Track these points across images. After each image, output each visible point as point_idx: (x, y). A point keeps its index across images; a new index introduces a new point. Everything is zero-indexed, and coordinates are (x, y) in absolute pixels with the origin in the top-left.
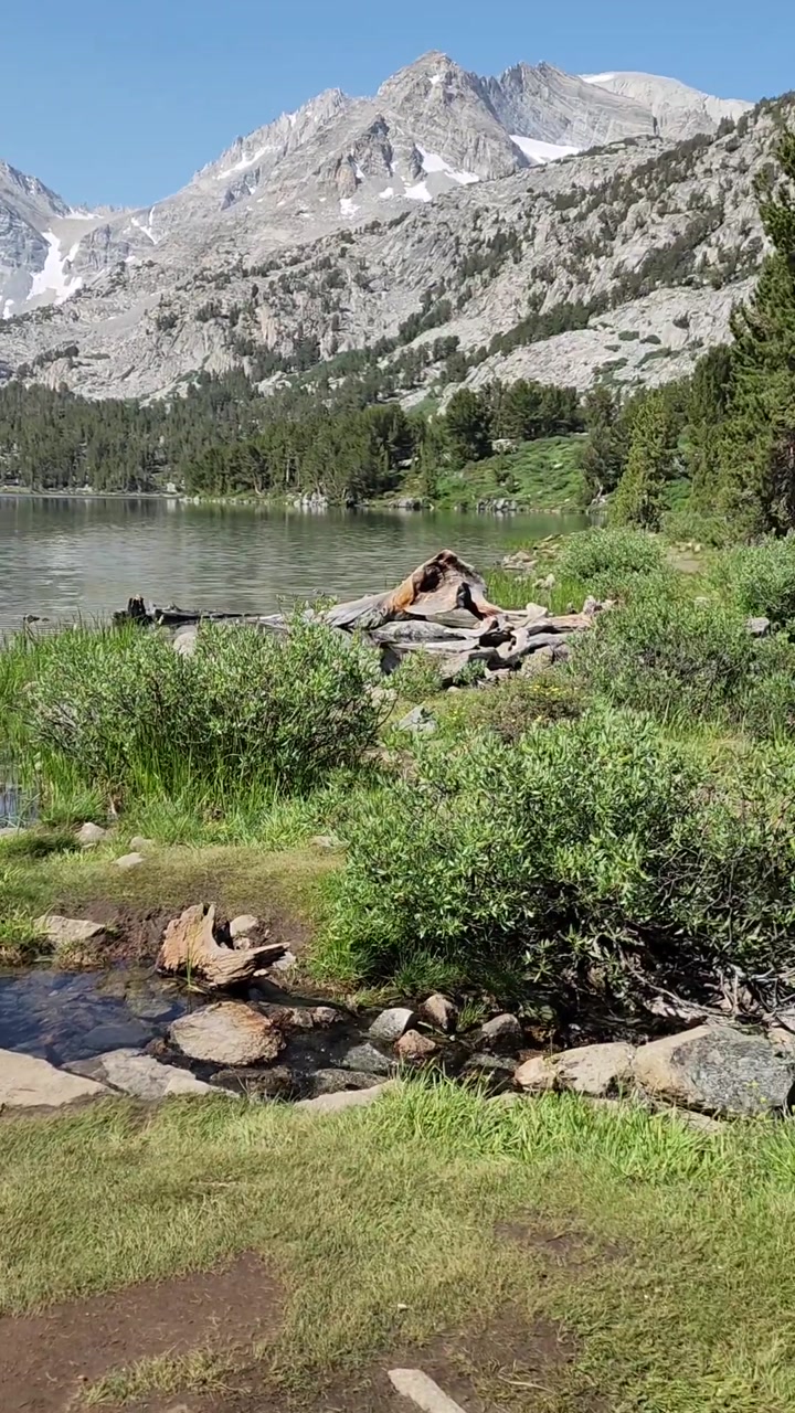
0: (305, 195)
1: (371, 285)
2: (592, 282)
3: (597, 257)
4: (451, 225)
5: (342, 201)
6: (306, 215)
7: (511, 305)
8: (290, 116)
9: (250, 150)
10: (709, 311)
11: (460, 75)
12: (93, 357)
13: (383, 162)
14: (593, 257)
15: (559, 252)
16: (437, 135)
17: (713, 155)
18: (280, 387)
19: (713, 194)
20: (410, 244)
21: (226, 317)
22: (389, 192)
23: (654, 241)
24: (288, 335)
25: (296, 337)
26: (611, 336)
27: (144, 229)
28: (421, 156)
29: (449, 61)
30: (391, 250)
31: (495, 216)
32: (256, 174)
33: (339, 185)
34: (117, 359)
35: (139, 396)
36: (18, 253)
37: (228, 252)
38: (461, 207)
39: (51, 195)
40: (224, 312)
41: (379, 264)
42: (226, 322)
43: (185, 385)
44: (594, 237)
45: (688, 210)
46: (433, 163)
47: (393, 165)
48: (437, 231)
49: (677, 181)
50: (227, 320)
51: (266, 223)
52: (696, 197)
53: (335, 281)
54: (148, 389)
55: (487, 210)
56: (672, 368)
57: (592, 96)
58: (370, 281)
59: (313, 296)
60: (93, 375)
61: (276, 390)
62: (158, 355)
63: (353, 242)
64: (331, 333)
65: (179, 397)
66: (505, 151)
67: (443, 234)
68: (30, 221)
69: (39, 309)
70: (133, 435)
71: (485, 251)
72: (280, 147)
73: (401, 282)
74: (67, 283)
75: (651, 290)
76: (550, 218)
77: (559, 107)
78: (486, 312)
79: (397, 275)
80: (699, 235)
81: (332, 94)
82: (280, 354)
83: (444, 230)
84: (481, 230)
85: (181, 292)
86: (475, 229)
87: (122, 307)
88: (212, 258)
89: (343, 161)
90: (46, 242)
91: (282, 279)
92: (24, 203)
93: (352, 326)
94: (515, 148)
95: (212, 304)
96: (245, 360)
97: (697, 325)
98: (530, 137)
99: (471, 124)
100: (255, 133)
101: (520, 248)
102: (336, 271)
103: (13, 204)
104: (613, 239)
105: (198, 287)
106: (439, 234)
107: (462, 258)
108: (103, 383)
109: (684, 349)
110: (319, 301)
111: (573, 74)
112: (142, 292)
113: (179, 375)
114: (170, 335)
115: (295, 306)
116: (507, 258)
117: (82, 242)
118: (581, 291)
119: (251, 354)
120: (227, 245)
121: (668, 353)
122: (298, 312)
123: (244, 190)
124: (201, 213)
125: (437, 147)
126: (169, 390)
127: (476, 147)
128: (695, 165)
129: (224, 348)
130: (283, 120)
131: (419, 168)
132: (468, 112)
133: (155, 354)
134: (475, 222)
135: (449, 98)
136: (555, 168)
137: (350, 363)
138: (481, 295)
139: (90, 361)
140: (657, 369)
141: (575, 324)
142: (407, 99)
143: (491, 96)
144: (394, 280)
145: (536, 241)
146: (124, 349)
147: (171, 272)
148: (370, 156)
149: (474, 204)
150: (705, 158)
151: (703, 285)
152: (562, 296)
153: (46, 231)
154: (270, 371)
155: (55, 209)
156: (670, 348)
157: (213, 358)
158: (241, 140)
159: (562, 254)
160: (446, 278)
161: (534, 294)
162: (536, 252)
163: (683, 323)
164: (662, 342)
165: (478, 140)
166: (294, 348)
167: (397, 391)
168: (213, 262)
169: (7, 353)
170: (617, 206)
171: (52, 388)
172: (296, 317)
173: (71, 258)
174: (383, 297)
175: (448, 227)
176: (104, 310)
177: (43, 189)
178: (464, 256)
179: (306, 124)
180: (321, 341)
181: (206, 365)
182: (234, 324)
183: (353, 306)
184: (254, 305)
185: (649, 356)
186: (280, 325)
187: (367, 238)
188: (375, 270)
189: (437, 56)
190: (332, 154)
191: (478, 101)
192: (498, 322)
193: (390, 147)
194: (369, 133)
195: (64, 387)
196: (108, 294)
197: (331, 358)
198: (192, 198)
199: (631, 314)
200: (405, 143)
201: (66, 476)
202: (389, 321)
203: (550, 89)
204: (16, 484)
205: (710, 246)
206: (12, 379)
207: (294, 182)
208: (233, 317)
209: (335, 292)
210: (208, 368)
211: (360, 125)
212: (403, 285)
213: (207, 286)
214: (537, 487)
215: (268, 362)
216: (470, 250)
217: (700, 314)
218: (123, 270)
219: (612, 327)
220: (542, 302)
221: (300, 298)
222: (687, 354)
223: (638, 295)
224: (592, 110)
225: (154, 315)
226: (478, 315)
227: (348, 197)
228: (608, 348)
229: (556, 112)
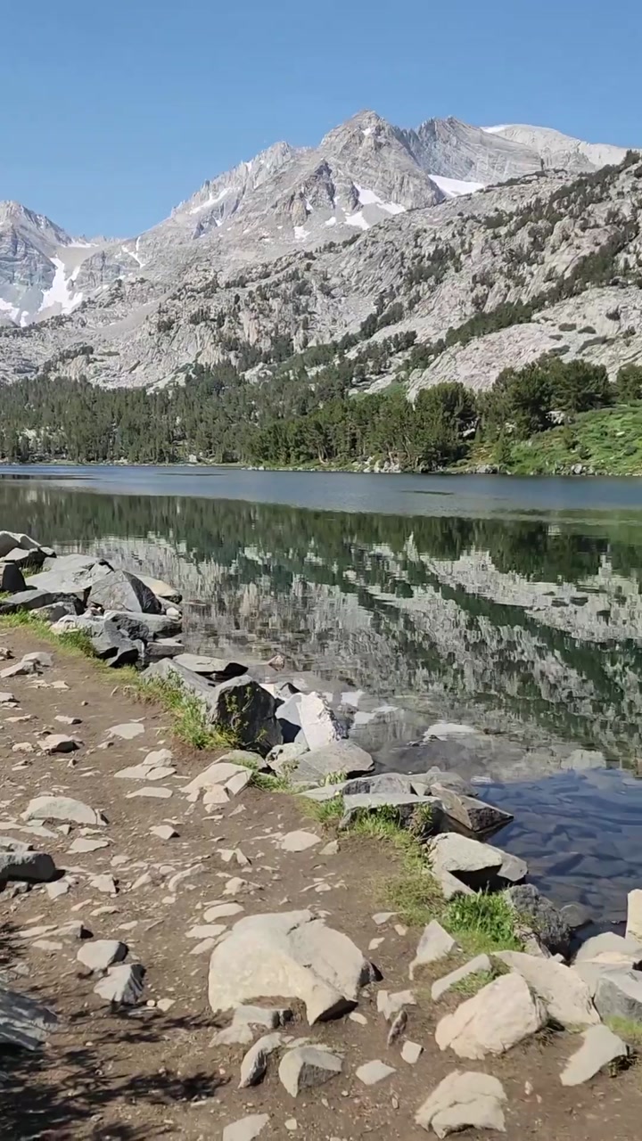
0: (266, 224)
1: (333, 292)
2: (527, 285)
3: (530, 264)
4: (396, 244)
5: (295, 228)
6: (267, 240)
7: (456, 306)
8: (247, 164)
9: (216, 191)
10: (636, 305)
11: (387, 128)
12: (104, 354)
13: (328, 197)
14: (526, 265)
15: (494, 262)
16: (370, 176)
17: (624, 181)
18: (263, 375)
19: (626, 212)
20: (362, 259)
21: (213, 320)
22: (333, 221)
23: (578, 251)
24: (267, 334)
25: (273, 335)
26: (552, 328)
27: (132, 254)
28: (357, 191)
29: (378, 118)
30: (347, 265)
31: (433, 235)
32: (220, 210)
33: (293, 216)
34: (125, 355)
35: (145, 385)
36: (31, 275)
37: (205, 271)
38: (403, 229)
39: (57, 229)
40: (212, 316)
41: (338, 275)
42: (214, 324)
43: (182, 376)
44: (525, 249)
45: (606, 225)
46: (367, 197)
47: (335, 199)
48: (385, 248)
49: (594, 203)
50: (215, 323)
51: (235, 246)
52: (613, 215)
53: (303, 290)
54: (151, 379)
55: (425, 231)
56: (610, 353)
57: (491, 143)
58: (331, 290)
59: (286, 302)
60: (107, 369)
61: (259, 378)
62: (159, 352)
63: (314, 259)
64: (302, 331)
65: (178, 385)
66: (424, 187)
67: (390, 250)
68: (40, 249)
69: (53, 318)
70: (155, 416)
71: (427, 263)
72: (239, 188)
73: (357, 289)
74: (71, 298)
75: (582, 290)
76: (482, 236)
77: (464, 151)
78: (436, 312)
79: (353, 284)
80: (618, 245)
81: (280, 146)
82: (261, 348)
83: (390, 247)
84: (421, 247)
85: (176, 301)
86: (416, 246)
87: (120, 315)
88: (192, 275)
89: (295, 197)
90: (54, 266)
91: (259, 288)
92: (36, 235)
93: (319, 325)
94: (432, 185)
95: (202, 310)
96: (232, 355)
97: (627, 317)
98: (442, 175)
99: (397, 165)
100: (220, 178)
101: (458, 259)
102: (303, 282)
103: (28, 237)
104: (543, 250)
105: (189, 297)
106: (386, 251)
107: (406, 270)
108: (115, 375)
109: (617, 337)
110: (290, 306)
111: (476, 127)
112: (136, 303)
113: (177, 367)
114: (168, 335)
115: (271, 310)
116: (448, 268)
117: (83, 265)
118: (519, 292)
119: (236, 349)
120: (205, 265)
121: (604, 341)
122: (274, 315)
123: (212, 222)
124: (177, 241)
125: (371, 184)
126: (169, 379)
127: (401, 185)
128: (609, 189)
129: (214, 345)
130: (242, 165)
131: (357, 202)
132: (394, 156)
133: (156, 351)
134: (416, 240)
135: (379, 146)
136: (479, 196)
137: (322, 355)
138: (429, 297)
139: (104, 357)
140: (596, 354)
141: (521, 319)
142: (345, 147)
143: (411, 145)
144: (350, 288)
145: (473, 254)
146: (131, 348)
147: (160, 287)
148: (317, 192)
149: (414, 227)
150: (617, 183)
151: (628, 285)
152: (502, 297)
153: (53, 257)
154: (253, 363)
155: (59, 239)
156: (606, 337)
157: (205, 353)
158: (208, 183)
159: (496, 264)
160: (395, 286)
161: (477, 296)
162: (475, 263)
163: (615, 316)
164: (597, 331)
165: (403, 178)
166: (272, 344)
167: (368, 376)
168: (194, 278)
169: (29, 352)
170: (542, 224)
171: (73, 378)
172: (272, 319)
173: (74, 277)
174: (343, 302)
175: (394, 245)
176: (106, 318)
177: (50, 224)
178: (409, 268)
179: (260, 169)
180: (294, 337)
181: (199, 359)
182: (221, 326)
183: (318, 309)
184: (237, 310)
185: (587, 344)
186: (260, 326)
187: (326, 256)
188: (335, 281)
189: (368, 114)
190: (286, 191)
191: (401, 148)
192: (447, 319)
193: (333, 186)
194: (316, 174)
195: (83, 378)
196: (107, 306)
197: (303, 351)
198: (170, 229)
199: (568, 310)
200: (345, 182)
201: (105, 450)
202: (348, 320)
203: (458, 138)
204: (63, 458)
205: (629, 253)
206: (39, 373)
207: (257, 214)
208: (220, 320)
209: (303, 298)
210: (201, 361)
211: (308, 168)
212: (358, 292)
213: (197, 296)
214: (607, 454)
215: (251, 356)
216: (413, 263)
217: (629, 308)
218: (120, 285)
219: (551, 320)
220: (484, 302)
221: (275, 304)
222: (621, 342)
223: (572, 294)
224: (492, 153)
225: (155, 319)
226: (429, 313)
227: (300, 225)
228: (552, 337)
229: (463, 156)
